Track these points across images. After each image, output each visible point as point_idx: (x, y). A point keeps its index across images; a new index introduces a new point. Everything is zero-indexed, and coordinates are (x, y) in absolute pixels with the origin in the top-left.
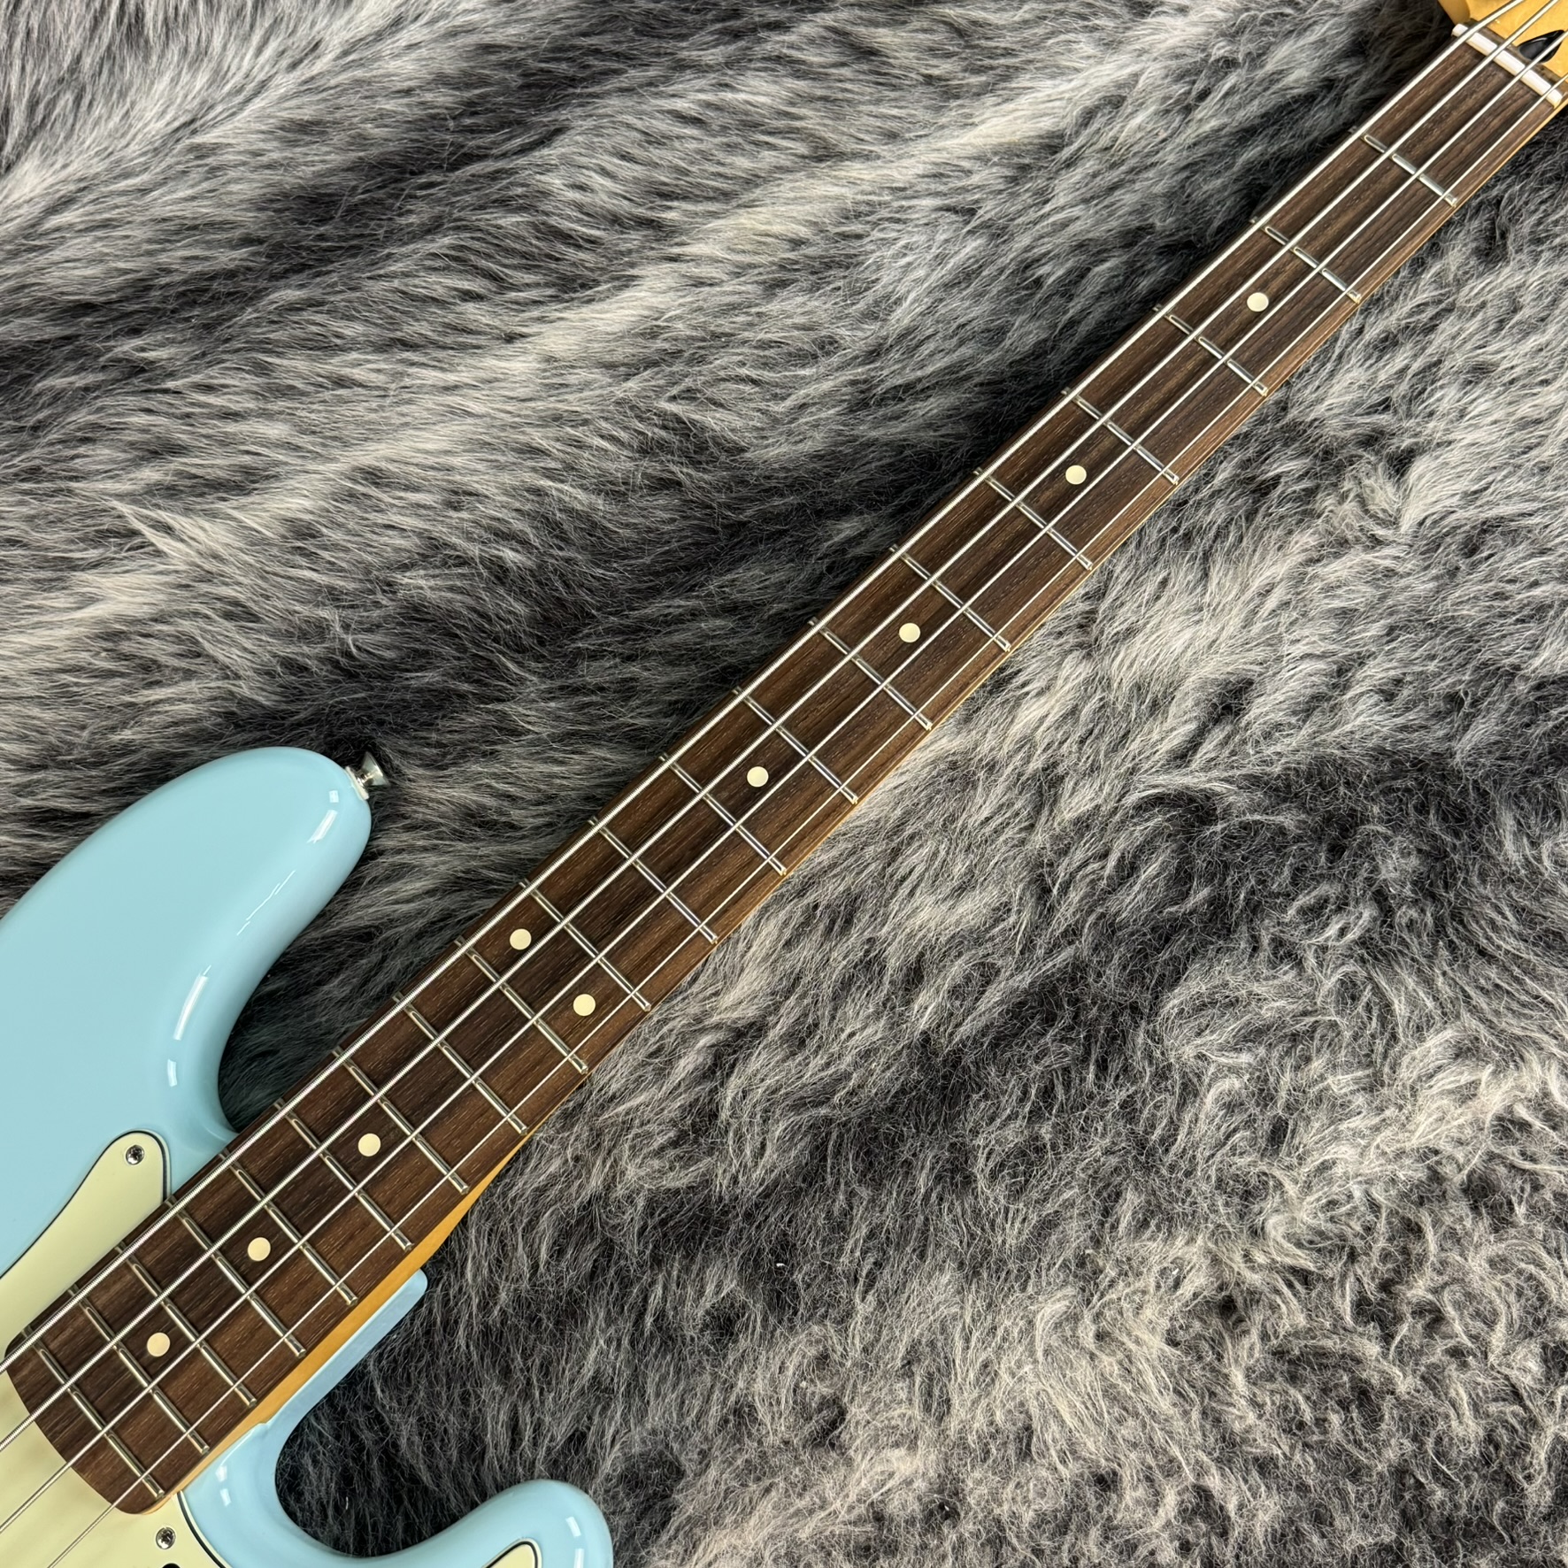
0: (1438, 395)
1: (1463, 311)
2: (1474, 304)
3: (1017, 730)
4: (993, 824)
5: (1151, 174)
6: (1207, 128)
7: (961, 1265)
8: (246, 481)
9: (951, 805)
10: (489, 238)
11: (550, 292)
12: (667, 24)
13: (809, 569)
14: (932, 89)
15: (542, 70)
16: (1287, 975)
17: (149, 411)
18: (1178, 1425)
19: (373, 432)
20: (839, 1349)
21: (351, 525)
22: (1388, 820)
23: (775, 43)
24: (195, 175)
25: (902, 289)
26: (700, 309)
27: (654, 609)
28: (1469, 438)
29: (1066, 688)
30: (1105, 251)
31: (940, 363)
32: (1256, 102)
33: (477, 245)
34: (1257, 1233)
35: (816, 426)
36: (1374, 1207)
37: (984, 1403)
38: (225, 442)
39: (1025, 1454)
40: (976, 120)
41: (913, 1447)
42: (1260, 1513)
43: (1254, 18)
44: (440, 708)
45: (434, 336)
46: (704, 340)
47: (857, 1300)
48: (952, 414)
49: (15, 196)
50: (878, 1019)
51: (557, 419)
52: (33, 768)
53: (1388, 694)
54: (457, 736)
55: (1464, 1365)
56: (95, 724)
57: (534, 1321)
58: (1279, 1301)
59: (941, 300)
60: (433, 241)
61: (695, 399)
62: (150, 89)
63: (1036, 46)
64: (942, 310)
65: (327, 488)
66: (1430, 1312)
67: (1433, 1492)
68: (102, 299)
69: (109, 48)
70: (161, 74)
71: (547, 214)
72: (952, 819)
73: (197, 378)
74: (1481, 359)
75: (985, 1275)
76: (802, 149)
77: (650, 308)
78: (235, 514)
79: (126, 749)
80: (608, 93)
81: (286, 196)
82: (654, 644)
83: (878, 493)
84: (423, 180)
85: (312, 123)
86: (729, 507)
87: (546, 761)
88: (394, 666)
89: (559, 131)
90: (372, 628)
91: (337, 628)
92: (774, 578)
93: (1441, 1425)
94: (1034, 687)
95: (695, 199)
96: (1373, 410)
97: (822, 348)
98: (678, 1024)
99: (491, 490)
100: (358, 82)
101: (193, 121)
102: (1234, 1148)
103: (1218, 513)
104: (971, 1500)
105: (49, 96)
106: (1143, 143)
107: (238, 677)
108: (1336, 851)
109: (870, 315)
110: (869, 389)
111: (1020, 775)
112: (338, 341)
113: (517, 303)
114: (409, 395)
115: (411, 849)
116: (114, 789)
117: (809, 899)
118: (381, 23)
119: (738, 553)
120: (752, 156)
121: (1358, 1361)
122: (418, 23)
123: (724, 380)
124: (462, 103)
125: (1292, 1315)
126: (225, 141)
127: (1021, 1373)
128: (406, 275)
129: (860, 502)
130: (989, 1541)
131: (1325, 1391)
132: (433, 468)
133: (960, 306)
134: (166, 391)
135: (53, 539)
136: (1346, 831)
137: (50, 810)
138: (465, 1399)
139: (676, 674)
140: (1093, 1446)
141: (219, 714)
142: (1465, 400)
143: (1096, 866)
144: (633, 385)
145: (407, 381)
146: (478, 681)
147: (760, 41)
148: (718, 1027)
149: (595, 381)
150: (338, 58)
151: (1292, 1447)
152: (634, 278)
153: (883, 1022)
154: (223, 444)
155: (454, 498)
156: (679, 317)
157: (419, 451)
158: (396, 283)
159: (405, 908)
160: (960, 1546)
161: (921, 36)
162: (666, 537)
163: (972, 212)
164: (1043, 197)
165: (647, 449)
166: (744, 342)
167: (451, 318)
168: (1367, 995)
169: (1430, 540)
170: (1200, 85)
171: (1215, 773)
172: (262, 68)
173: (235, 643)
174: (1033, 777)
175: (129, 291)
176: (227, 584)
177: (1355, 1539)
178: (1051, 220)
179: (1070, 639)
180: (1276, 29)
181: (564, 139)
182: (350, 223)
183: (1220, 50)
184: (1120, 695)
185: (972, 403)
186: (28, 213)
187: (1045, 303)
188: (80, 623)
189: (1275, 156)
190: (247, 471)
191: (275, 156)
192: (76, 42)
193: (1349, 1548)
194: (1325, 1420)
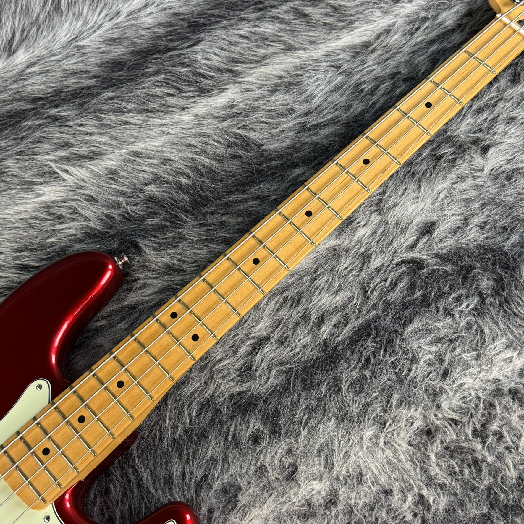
0: (497, 127)
1: (506, 100)
2: (509, 97)
3: (356, 238)
4: (348, 269)
5: (400, 55)
6: (419, 40)
7: (337, 418)
8: (93, 156)
9: (333, 263)
10: (176, 76)
11: (198, 93)
12: (237, 6)
13: (285, 185)
14: (326, 27)
15: (194, 21)
16: (449, 320)
17: (61, 132)
18: (412, 473)
19: (137, 140)
20: (296, 446)
21: (129, 170)
22: (483, 268)
23: (273, 12)
24: (77, 56)
25: (316, 93)
26: (248, 99)
27: (232, 198)
28: (509, 141)
29: (373, 224)
30: (384, 80)
31: (329, 117)
32: (435, 31)
33: (172, 78)
34: (439, 407)
35: (287, 137)
36: (479, 398)
37: (345, 465)
38: (87, 143)
39: (360, 482)
40: (341, 37)
41: (321, 480)
42: (441, 503)
43: (434, 4)
44: (159, 231)
45: (158, 108)
46: (249, 109)
47: (302, 430)
48: (333, 134)
49: (16, 62)
50: (309, 335)
51: (199, 135)
52: (20, 251)
53: (482, 227)
54: (165, 240)
55: (510, 452)
56: (41, 237)
57: (190, 437)
58: (446, 430)
59: (329, 96)
60: (158, 77)
61: (246, 128)
62: (62, 27)
63: (361, 13)
64: (330, 99)
65: (121, 158)
66: (498, 434)
67: (500, 496)
68: (45, 96)
69: (49, 12)
70: (66, 22)
71: (196, 68)
72: (334, 268)
73: (77, 122)
74: (512, 115)
75: (346, 422)
76: (282, 47)
77: (231, 99)
78: (90, 166)
79: (52, 245)
80: (217, 29)
81: (108, 62)
82: (232, 209)
83: (308, 160)
84: (154, 57)
85: (117, 39)
86: (257, 164)
87: (195, 249)
88: (143, 217)
89: (200, 41)
90: (136, 204)
91: (124, 204)
92: (273, 188)
93: (503, 473)
94: (362, 224)
95: (246, 63)
96: (476, 132)
97: (289, 112)
98: (240, 336)
99: (177, 159)
100: (132, 25)
101: (76, 38)
102: (430, 379)
103: (424, 166)
104: (341, 498)
105: (28, 28)
106: (397, 45)
107: (90, 220)
108: (465, 279)
109: (305, 101)
110: (305, 125)
111: (357, 253)
112: (125, 110)
113: (186, 97)
114: (150, 127)
115: (150, 278)
116: (47, 258)
117: (285, 295)
118: (141, 6)
119: (260, 179)
120: (266, 49)
121: (474, 451)
122: (153, 6)
123: (256, 122)
124: (168, 32)
125: (451, 435)
126: (87, 44)
127: (358, 455)
128: (149, 88)
129: (302, 162)
130: (347, 512)
131: (463, 461)
132: (157, 151)
133: (336, 98)
134: (67, 126)
135: (27, 175)
136: (468, 272)
137: (25, 265)
138: (166, 463)
139: (240, 219)
140: (384, 480)
141: (83, 233)
142: (507, 129)
143: (383, 283)
144: (225, 124)
145: (148, 123)
146: (172, 222)
147: (268, 11)
148: (254, 338)
149: (212, 123)
150: (126, 17)
151: (452, 480)
152: (225, 89)
153: (310, 336)
154: (86, 143)
155: (164, 161)
156: (241, 102)
157: (152, 146)
158: (145, 90)
159: (147, 298)
160: (337, 514)
161: (322, 10)
162: (236, 174)
163: (340, 67)
164: (364, 62)
165: (230, 145)
166: (263, 110)
167: (163, 102)
168: (475, 327)
169: (494, 176)
170: (416, 26)
171: (423, 253)
172: (100, 20)
173: (89, 209)
174: (362, 254)
175: (54, 93)
176: (87, 190)
177: (474, 512)
178: (366, 70)
179: (373, 208)
180: (442, 8)
181: (203, 43)
182: (129, 71)
183: (423, 14)
184: (390, 227)
185: (340, 130)
186: (20, 68)
187: (365, 97)
188: (37, 203)
189: (442, 49)
190: (94, 152)
191: (104, 49)
192: (38, 10)
193: (472, 515)
194: (463, 471)
